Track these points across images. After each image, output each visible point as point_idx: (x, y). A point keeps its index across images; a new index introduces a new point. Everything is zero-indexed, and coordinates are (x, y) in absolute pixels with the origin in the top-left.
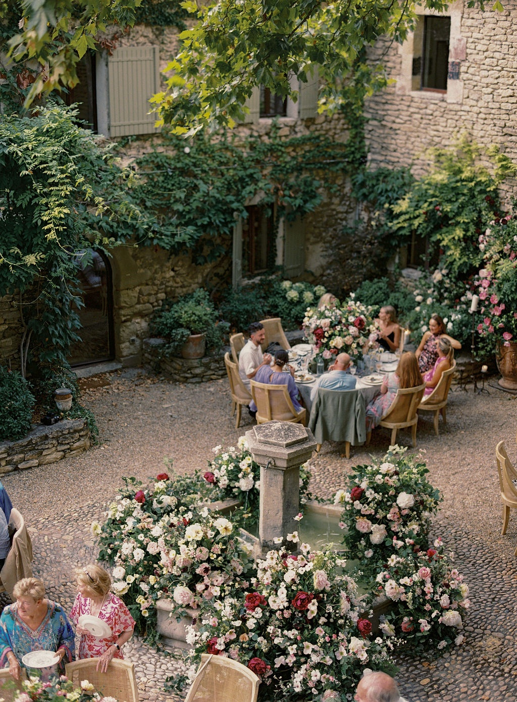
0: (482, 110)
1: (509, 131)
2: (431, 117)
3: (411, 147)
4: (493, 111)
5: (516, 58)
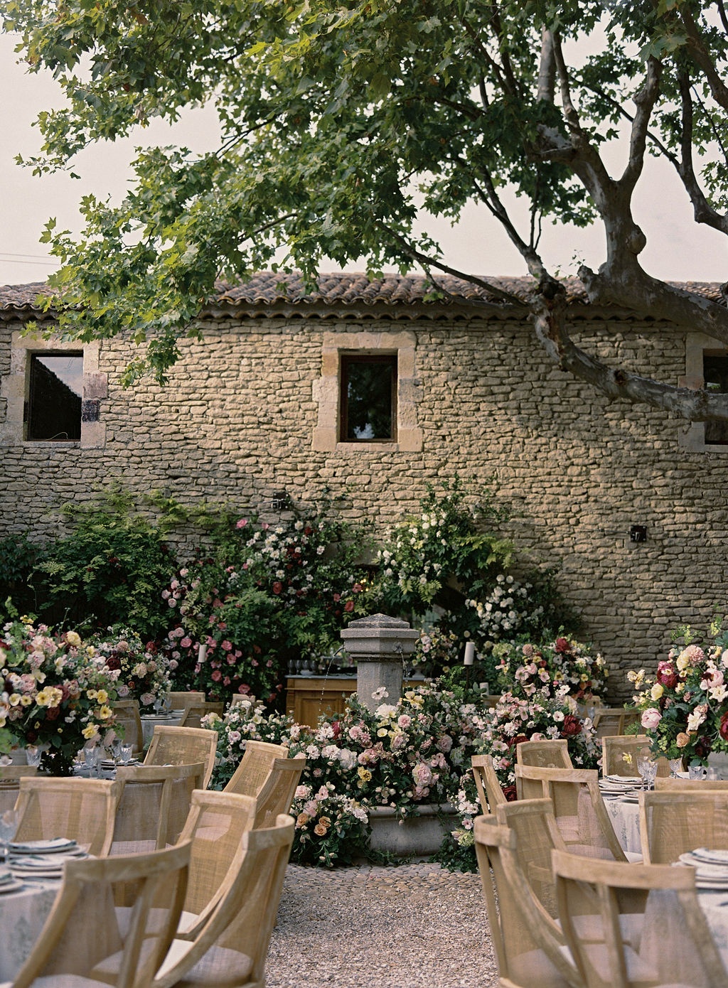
0: (135, 452)
1: (176, 472)
2: (57, 469)
3: (26, 509)
4: (151, 452)
5: (180, 389)
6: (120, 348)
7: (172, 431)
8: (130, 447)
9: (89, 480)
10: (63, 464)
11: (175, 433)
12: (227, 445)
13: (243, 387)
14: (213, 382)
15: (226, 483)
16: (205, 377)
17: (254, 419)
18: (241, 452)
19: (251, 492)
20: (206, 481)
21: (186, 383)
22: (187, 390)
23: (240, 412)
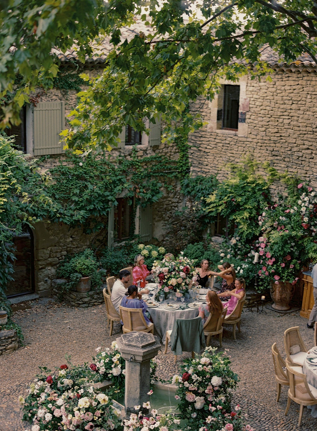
0: (259, 141)
1: (276, 153)
2: (228, 145)
3: (216, 163)
4: (266, 142)
5: (279, 109)
6: (255, 85)
7: (274, 131)
8: (258, 137)
9: (241, 152)
10: (231, 143)
11: (276, 133)
12: (299, 142)
13: (307, 111)
14: (294, 106)
15: (297, 162)
16: (291, 103)
17: (311, 129)
18: (305, 147)
19: (308, 168)
20: (288, 160)
21: (282, 106)
22: (282, 110)
23: (305, 124)
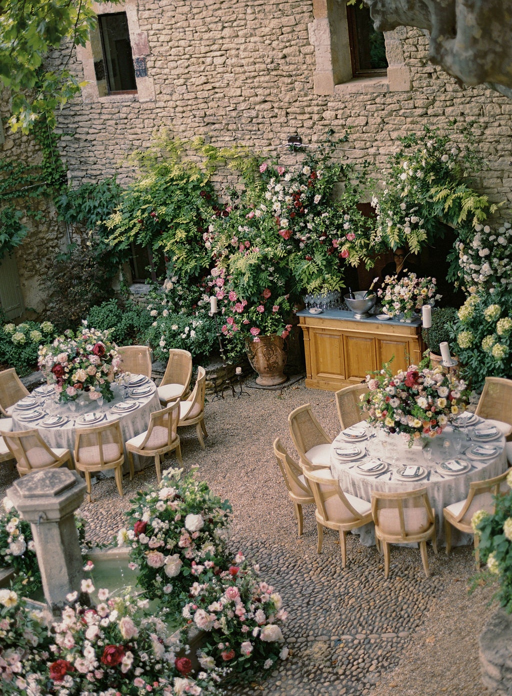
0: (178, 103)
1: (211, 119)
2: (126, 121)
3: (111, 156)
4: (190, 102)
5: (202, 42)
6: (152, 7)
7: (201, 82)
8: (174, 98)
9: (150, 130)
10: (129, 117)
11: (205, 83)
12: (247, 92)
13: (251, 35)
14: (227, 32)
15: (249, 128)
16: (220, 28)
17: (263, 66)
18: (258, 99)
19: (271, 135)
20: (234, 126)
21: (206, 36)
22: (208, 43)
23: (252, 60)
